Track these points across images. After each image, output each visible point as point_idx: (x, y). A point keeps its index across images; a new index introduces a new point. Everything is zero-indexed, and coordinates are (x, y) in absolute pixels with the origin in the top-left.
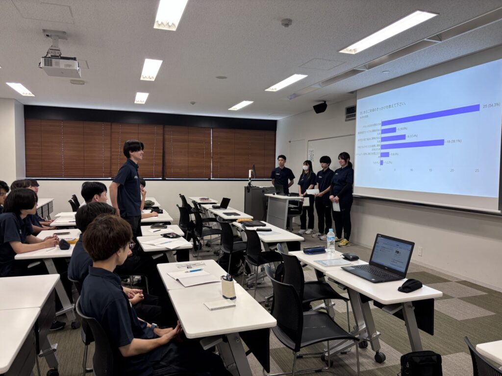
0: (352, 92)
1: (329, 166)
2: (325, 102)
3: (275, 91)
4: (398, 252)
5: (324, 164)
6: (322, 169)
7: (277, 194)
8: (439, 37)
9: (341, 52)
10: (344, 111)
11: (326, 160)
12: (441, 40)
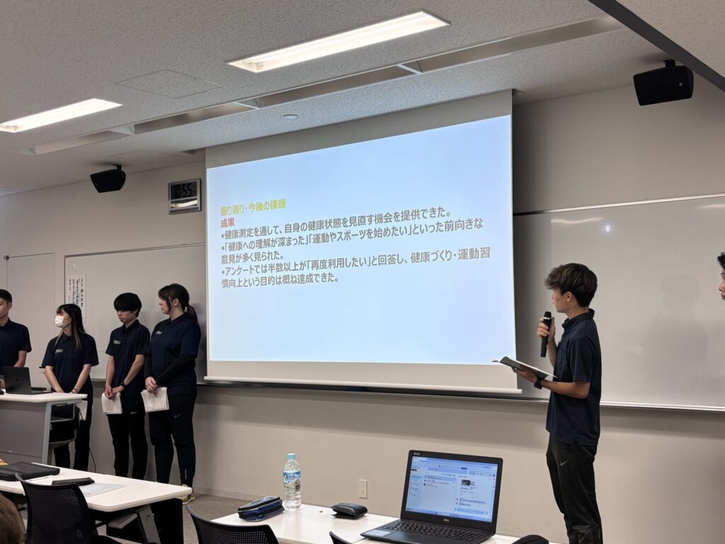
0: (193, 152)
1: (137, 315)
2: (119, 167)
3: (13, 131)
4: (468, 483)
5: (125, 314)
6: (121, 324)
7: (10, 391)
8: (420, 66)
9: (232, 64)
10: (166, 192)
11: (128, 303)
12: (422, 72)
